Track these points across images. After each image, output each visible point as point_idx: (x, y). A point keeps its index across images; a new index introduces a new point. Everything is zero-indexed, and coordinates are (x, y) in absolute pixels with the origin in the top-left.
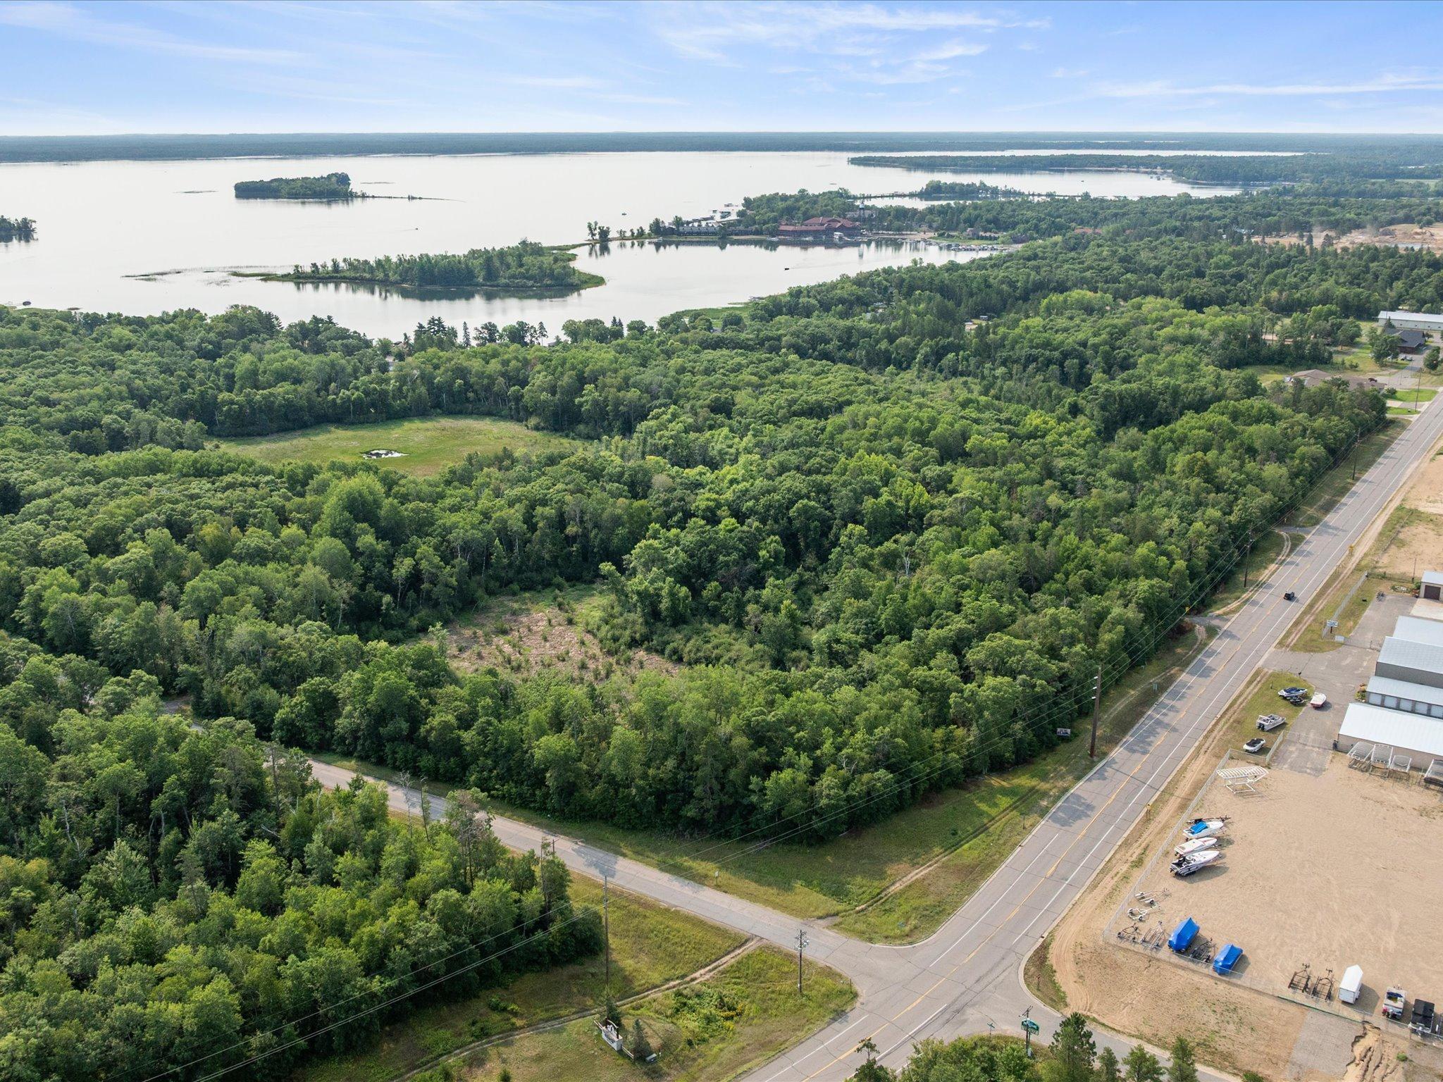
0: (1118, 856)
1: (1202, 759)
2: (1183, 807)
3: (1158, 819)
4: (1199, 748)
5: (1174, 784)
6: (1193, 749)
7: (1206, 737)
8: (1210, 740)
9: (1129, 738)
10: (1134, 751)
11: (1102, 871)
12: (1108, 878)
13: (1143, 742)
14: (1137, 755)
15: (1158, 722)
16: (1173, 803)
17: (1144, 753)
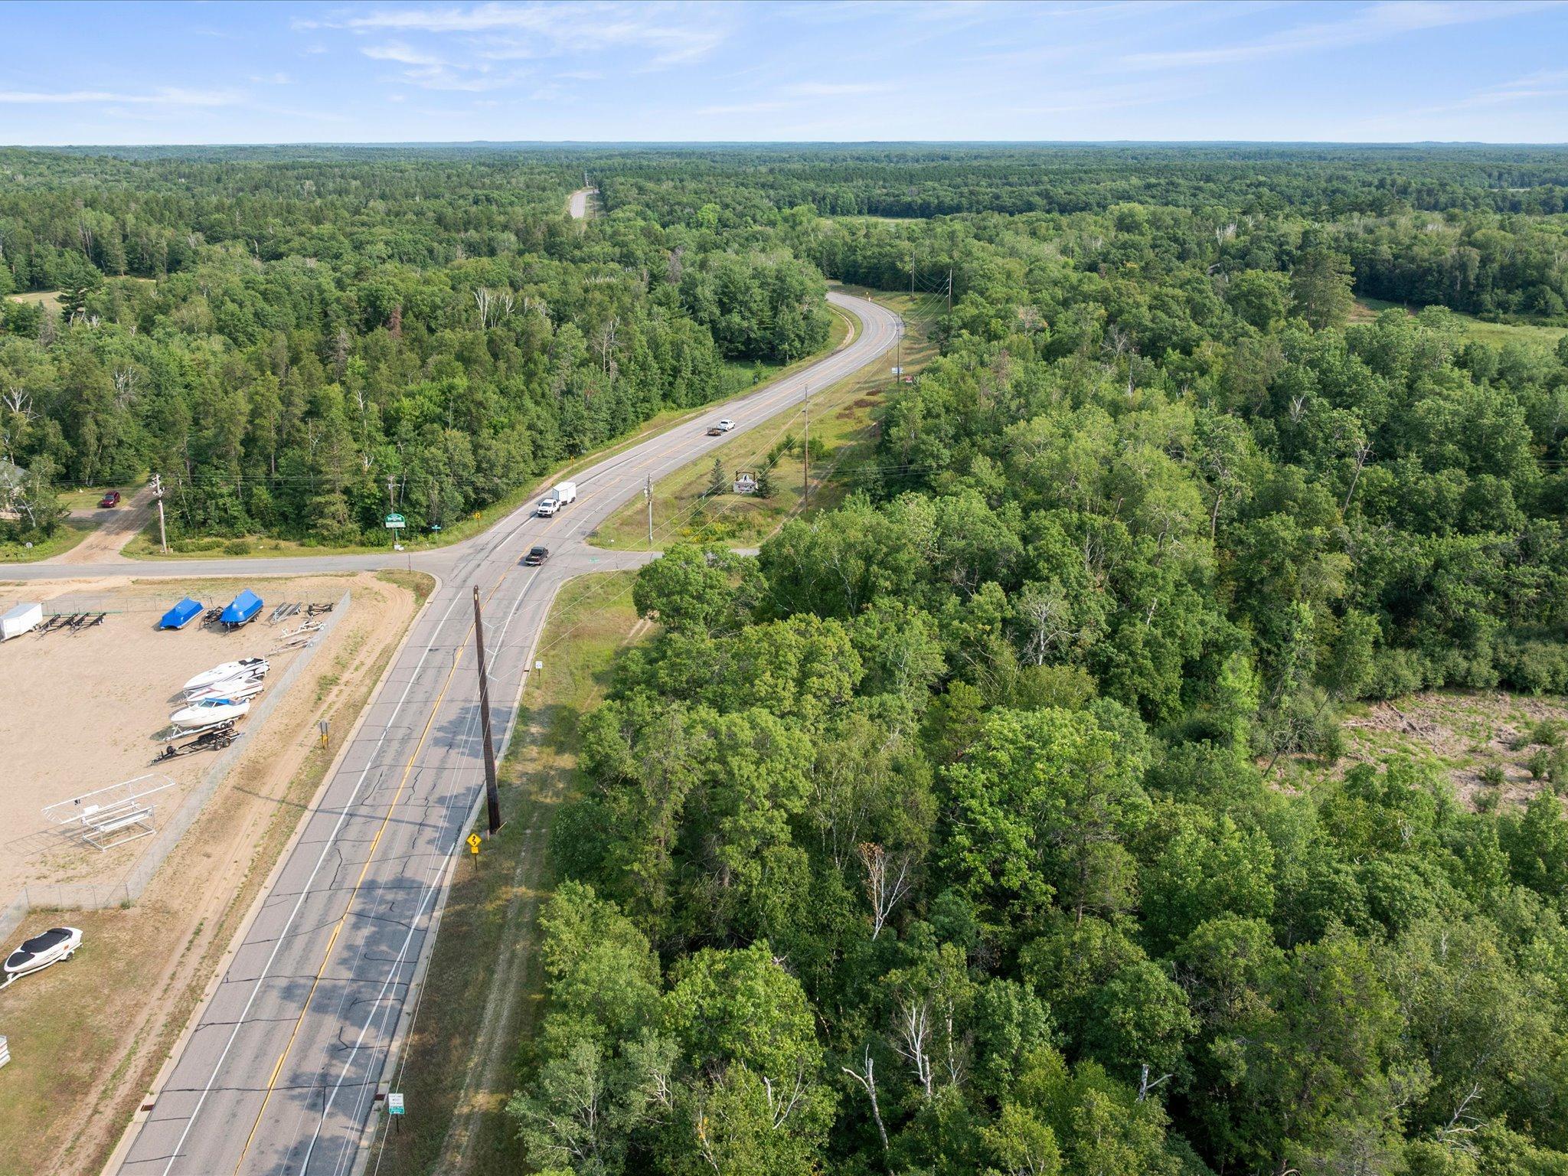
0: (364, 689)
1: (210, 907)
2: (255, 773)
3: (305, 752)
4: (217, 949)
5: (281, 830)
6: (235, 944)
7: (194, 992)
8: (180, 985)
9: (426, 920)
10: (399, 884)
11: (381, 670)
12: (369, 662)
13: (380, 919)
14: (386, 875)
15: (353, 1009)
16: (279, 782)
17: (370, 886)
